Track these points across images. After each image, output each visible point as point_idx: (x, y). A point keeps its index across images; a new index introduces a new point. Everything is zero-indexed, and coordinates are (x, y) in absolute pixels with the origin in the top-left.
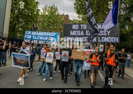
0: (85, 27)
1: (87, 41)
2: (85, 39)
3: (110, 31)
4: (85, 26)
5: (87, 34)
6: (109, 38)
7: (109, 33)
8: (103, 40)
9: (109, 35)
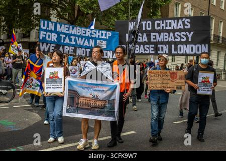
0: (149, 27)
1: (153, 52)
2: (151, 49)
3: (192, 33)
4: (149, 24)
5: (153, 39)
6: (191, 46)
7: (190, 36)
8: (180, 51)
9: (190, 40)
